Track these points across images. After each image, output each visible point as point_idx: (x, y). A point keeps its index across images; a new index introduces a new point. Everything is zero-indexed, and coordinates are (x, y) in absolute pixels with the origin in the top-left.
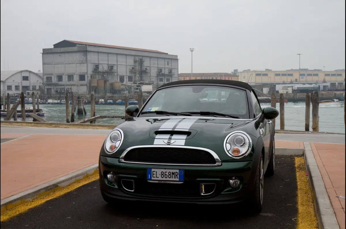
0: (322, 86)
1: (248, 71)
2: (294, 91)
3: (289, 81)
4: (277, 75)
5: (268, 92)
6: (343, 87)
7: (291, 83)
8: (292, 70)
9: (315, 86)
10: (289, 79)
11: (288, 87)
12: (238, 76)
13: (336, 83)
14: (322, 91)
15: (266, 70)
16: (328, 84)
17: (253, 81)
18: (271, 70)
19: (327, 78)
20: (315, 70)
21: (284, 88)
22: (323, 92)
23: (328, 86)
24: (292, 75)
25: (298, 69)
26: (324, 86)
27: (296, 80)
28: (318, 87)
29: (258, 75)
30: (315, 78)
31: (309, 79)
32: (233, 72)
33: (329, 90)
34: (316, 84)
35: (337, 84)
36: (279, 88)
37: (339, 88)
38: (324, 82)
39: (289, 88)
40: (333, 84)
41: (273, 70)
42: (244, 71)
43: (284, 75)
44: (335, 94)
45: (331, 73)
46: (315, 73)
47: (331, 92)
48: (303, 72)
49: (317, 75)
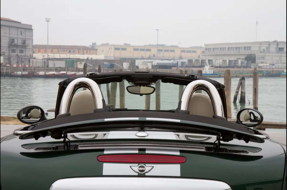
0: (180, 63)
1: (107, 44)
2: (153, 67)
3: (147, 56)
4: (136, 50)
5: (129, 67)
6: (200, 64)
7: (149, 58)
8: (150, 45)
9: (174, 62)
10: (147, 54)
11: (148, 62)
12: (97, 50)
13: (192, 60)
14: (180, 67)
15: (125, 44)
16: (186, 61)
17: (112, 55)
18: (130, 45)
19: (183, 55)
20: (172, 46)
21: (143, 64)
22: (181, 69)
23: (185, 62)
24: (149, 50)
25: (156, 44)
26: (182, 63)
27: (154, 56)
28: (176, 63)
29: (117, 49)
30: (172, 55)
31: (166, 54)
32: (91, 45)
33: (186, 67)
34: (174, 59)
35: (194, 60)
36: (138, 63)
37: (196, 65)
38: (181, 58)
39: (148, 64)
40: (190, 61)
41: (132, 45)
42: (103, 45)
43: (142, 50)
44: (192, 70)
45: (186, 50)
46: (172, 49)
47: (189, 68)
48: (161, 48)
49: (173, 51)
